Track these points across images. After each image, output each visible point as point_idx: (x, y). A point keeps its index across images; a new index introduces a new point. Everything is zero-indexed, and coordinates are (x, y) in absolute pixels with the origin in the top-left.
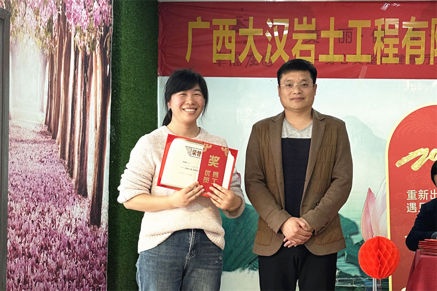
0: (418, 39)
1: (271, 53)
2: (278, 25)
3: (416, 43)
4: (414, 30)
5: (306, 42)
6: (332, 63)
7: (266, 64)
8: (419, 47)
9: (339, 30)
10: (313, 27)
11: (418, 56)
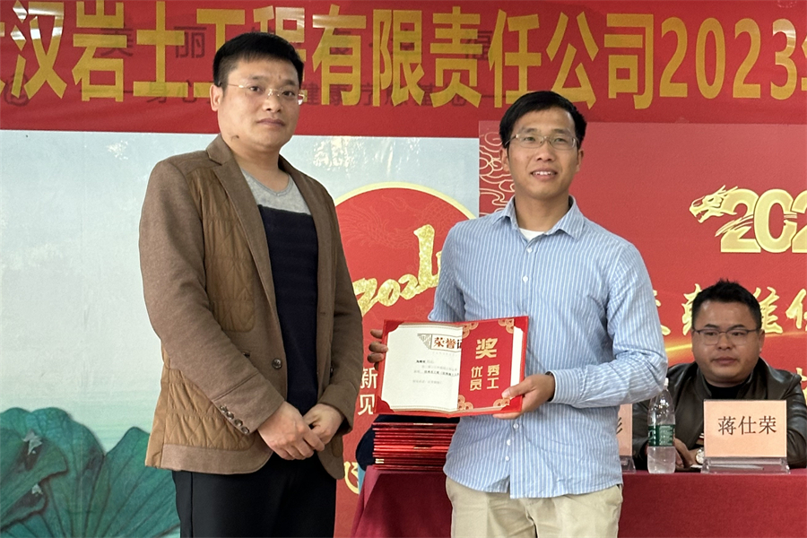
0: (346, 51)
1: (24, 76)
2: (39, 16)
3: (341, 60)
4: (337, 32)
5: (103, 53)
6: (163, 101)
7: (15, 100)
8: (348, 70)
9: (176, 28)
10: (117, 21)
11: (348, 88)
